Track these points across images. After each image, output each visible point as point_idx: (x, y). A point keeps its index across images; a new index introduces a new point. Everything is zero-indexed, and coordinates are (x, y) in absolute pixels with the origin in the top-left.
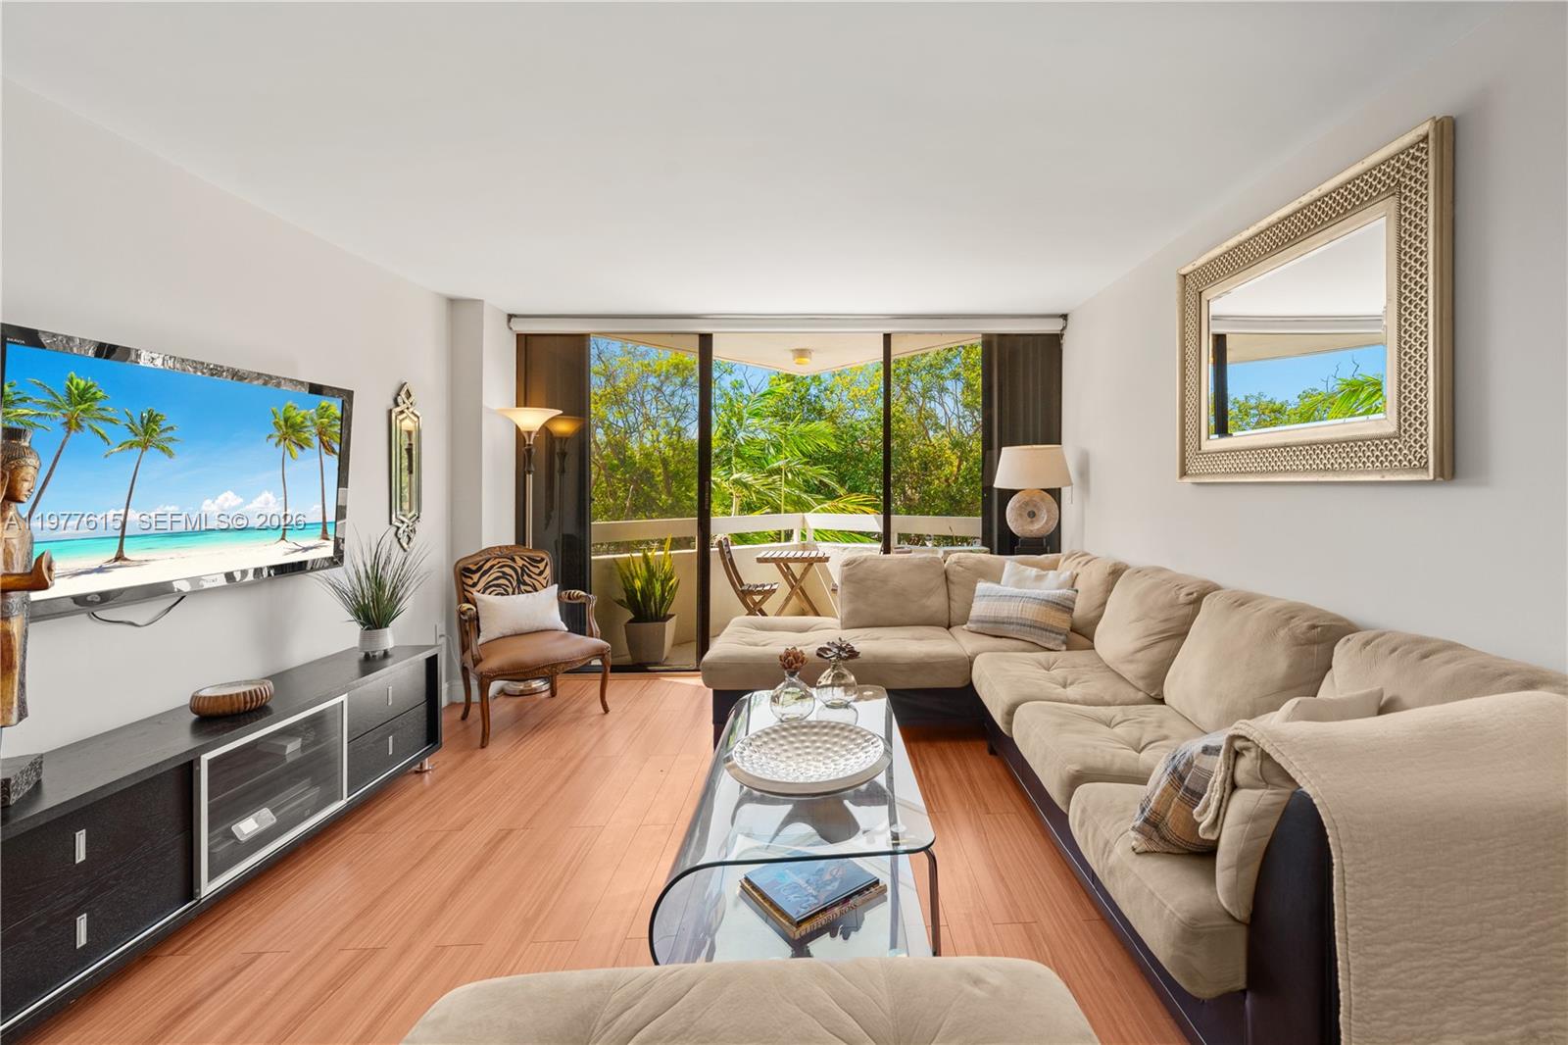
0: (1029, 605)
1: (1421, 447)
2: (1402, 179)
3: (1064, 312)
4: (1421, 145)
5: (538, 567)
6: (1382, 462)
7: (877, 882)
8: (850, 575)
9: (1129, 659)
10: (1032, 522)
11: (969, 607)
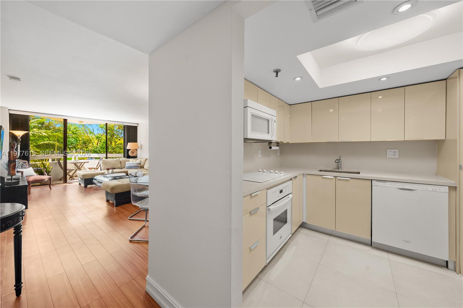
0: (135, 164)
3: (138, 123)
5: (26, 164)
10: (133, 154)
11: (125, 166)
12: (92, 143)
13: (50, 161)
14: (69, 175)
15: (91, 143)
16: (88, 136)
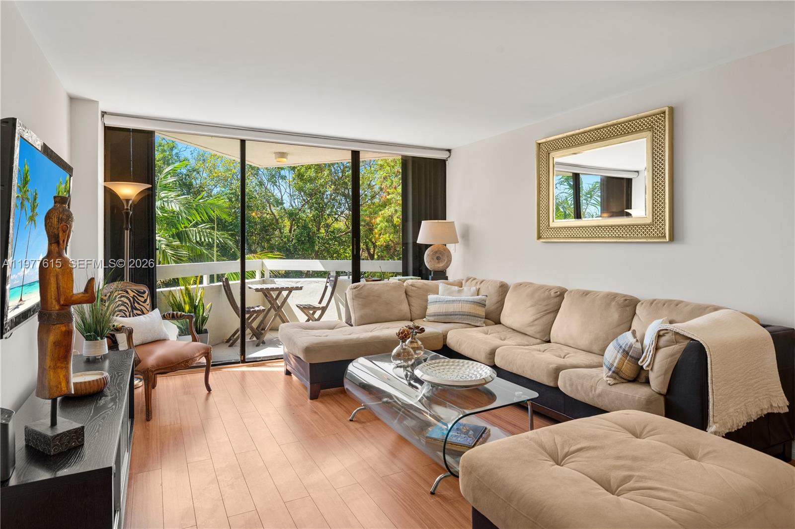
0: (465, 304)
1: (662, 229)
2: (654, 126)
3: (449, 148)
4: (662, 115)
5: (143, 297)
6: (645, 234)
7: (486, 428)
8: (358, 294)
9: (531, 324)
10: (439, 262)
11: (426, 308)
12: (280, 229)
13: (206, 280)
14: (252, 328)
15: (278, 230)
16: (272, 211)
